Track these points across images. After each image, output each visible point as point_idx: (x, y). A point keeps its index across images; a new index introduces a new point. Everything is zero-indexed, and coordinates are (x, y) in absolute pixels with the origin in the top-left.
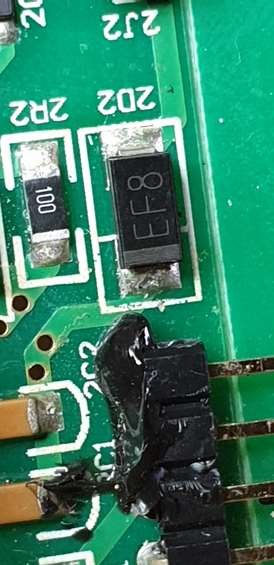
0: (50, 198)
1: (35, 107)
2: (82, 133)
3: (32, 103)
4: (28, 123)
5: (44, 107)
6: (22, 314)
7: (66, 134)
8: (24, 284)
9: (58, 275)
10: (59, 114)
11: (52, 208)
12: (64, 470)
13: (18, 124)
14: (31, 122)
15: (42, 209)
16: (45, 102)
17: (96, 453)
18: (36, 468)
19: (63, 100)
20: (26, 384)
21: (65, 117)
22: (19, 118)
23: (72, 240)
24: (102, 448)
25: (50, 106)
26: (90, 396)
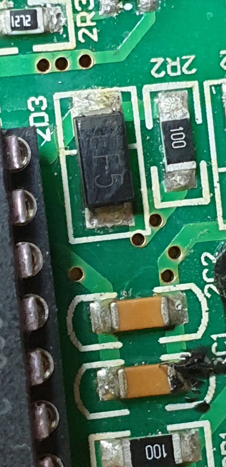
0: (181, 136)
1: (171, 63)
2: (207, 84)
3: (168, 60)
4: (165, 75)
5: (177, 63)
6: (157, 229)
7: (195, 84)
8: (159, 205)
9: (186, 198)
10: (189, 69)
11: (182, 144)
12: (188, 355)
13: (156, 76)
14: (167, 74)
15: (176, 145)
16: (178, 59)
17: (214, 341)
18: (166, 353)
19: (193, 57)
20: (159, 285)
21: (194, 71)
22: (158, 71)
23: (198, 170)
24: (218, 338)
25: (183, 62)
26: (209, 296)
